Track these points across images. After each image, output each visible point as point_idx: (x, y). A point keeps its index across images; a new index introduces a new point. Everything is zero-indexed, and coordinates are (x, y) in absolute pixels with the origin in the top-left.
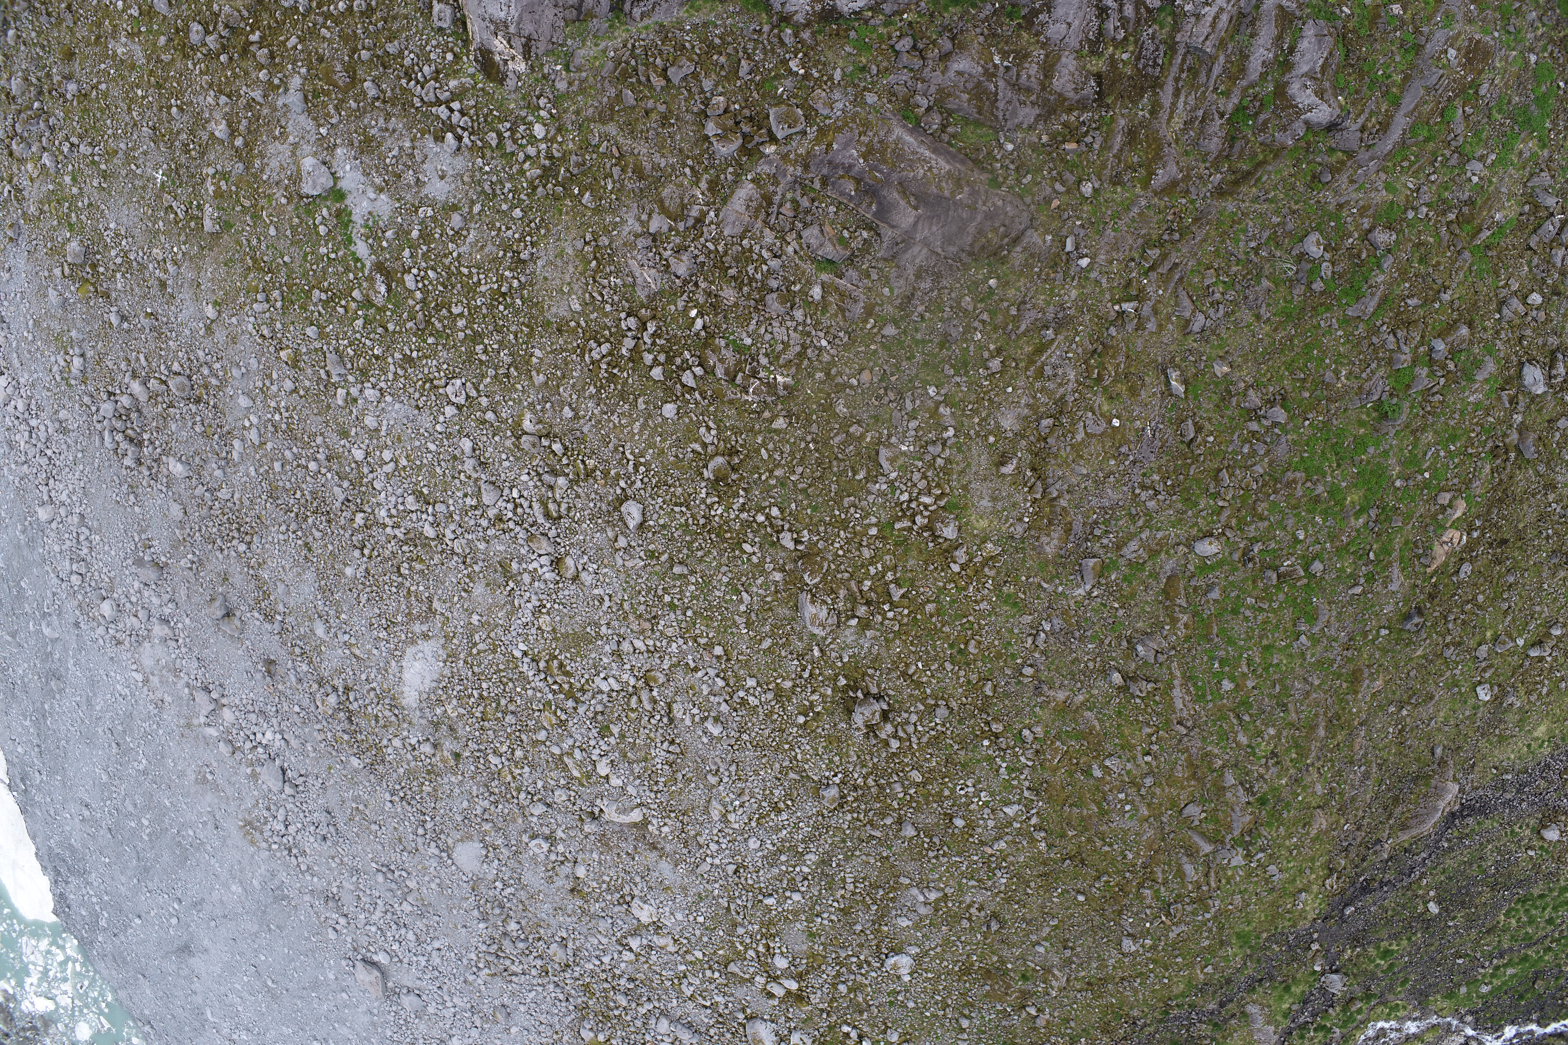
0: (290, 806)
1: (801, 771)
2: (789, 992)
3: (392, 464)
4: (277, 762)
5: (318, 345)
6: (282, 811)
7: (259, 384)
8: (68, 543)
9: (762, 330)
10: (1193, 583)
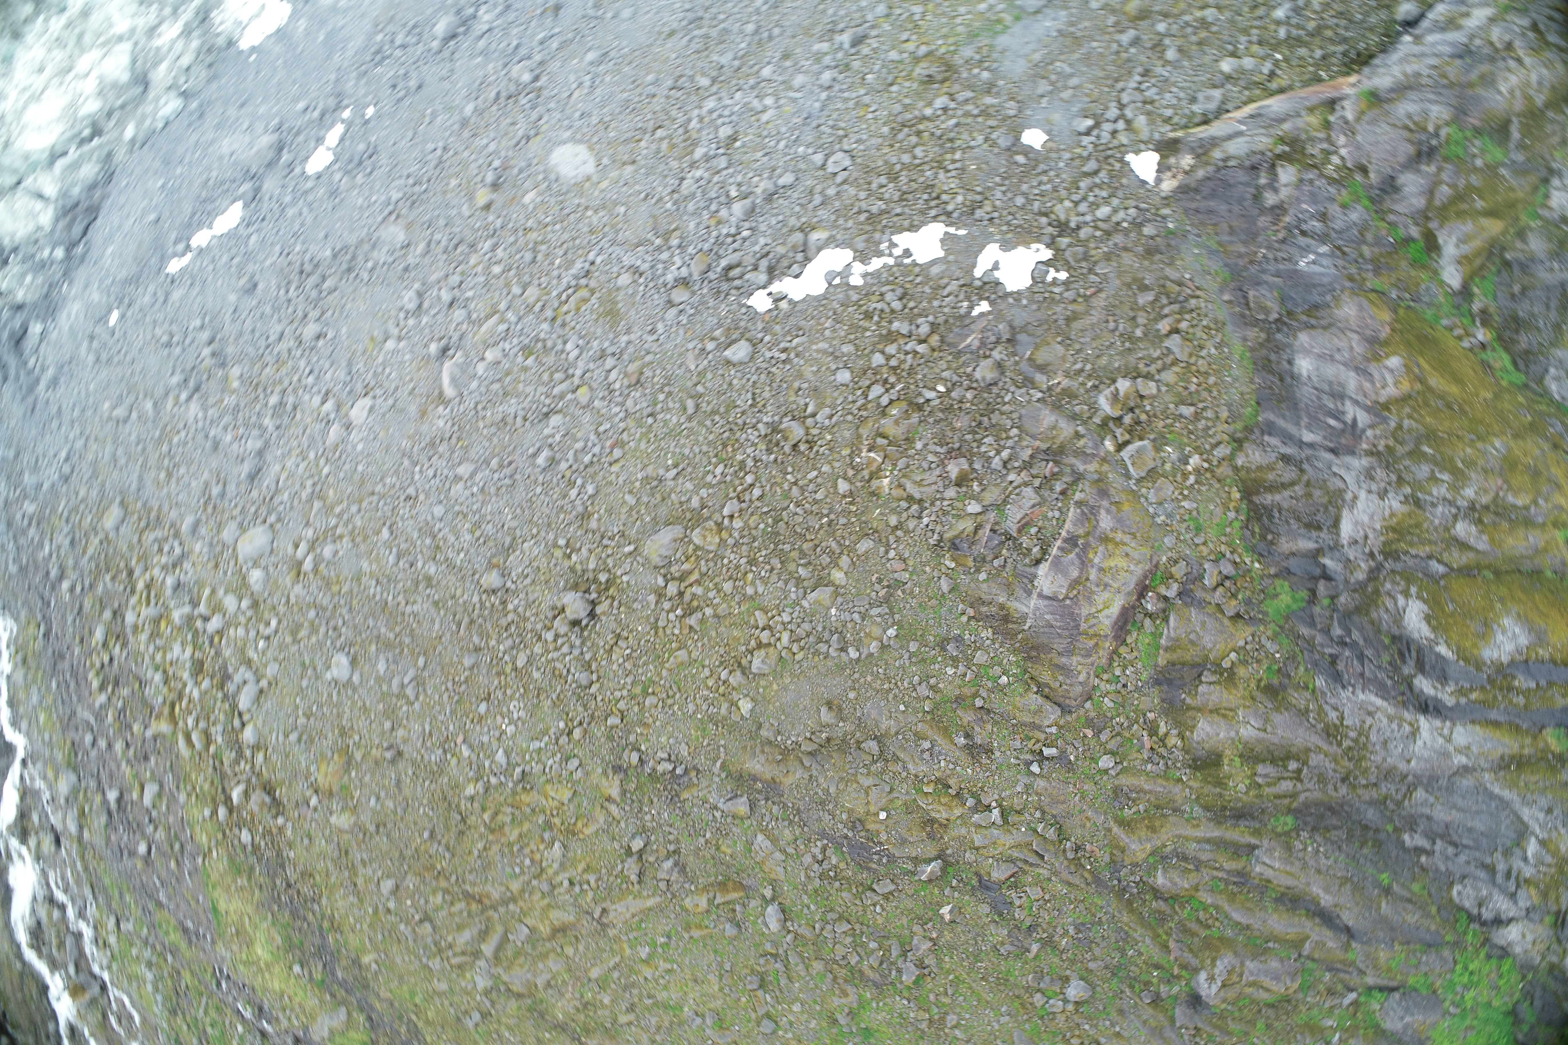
3: (760, 107)
9: (931, 458)
10: (738, 908)
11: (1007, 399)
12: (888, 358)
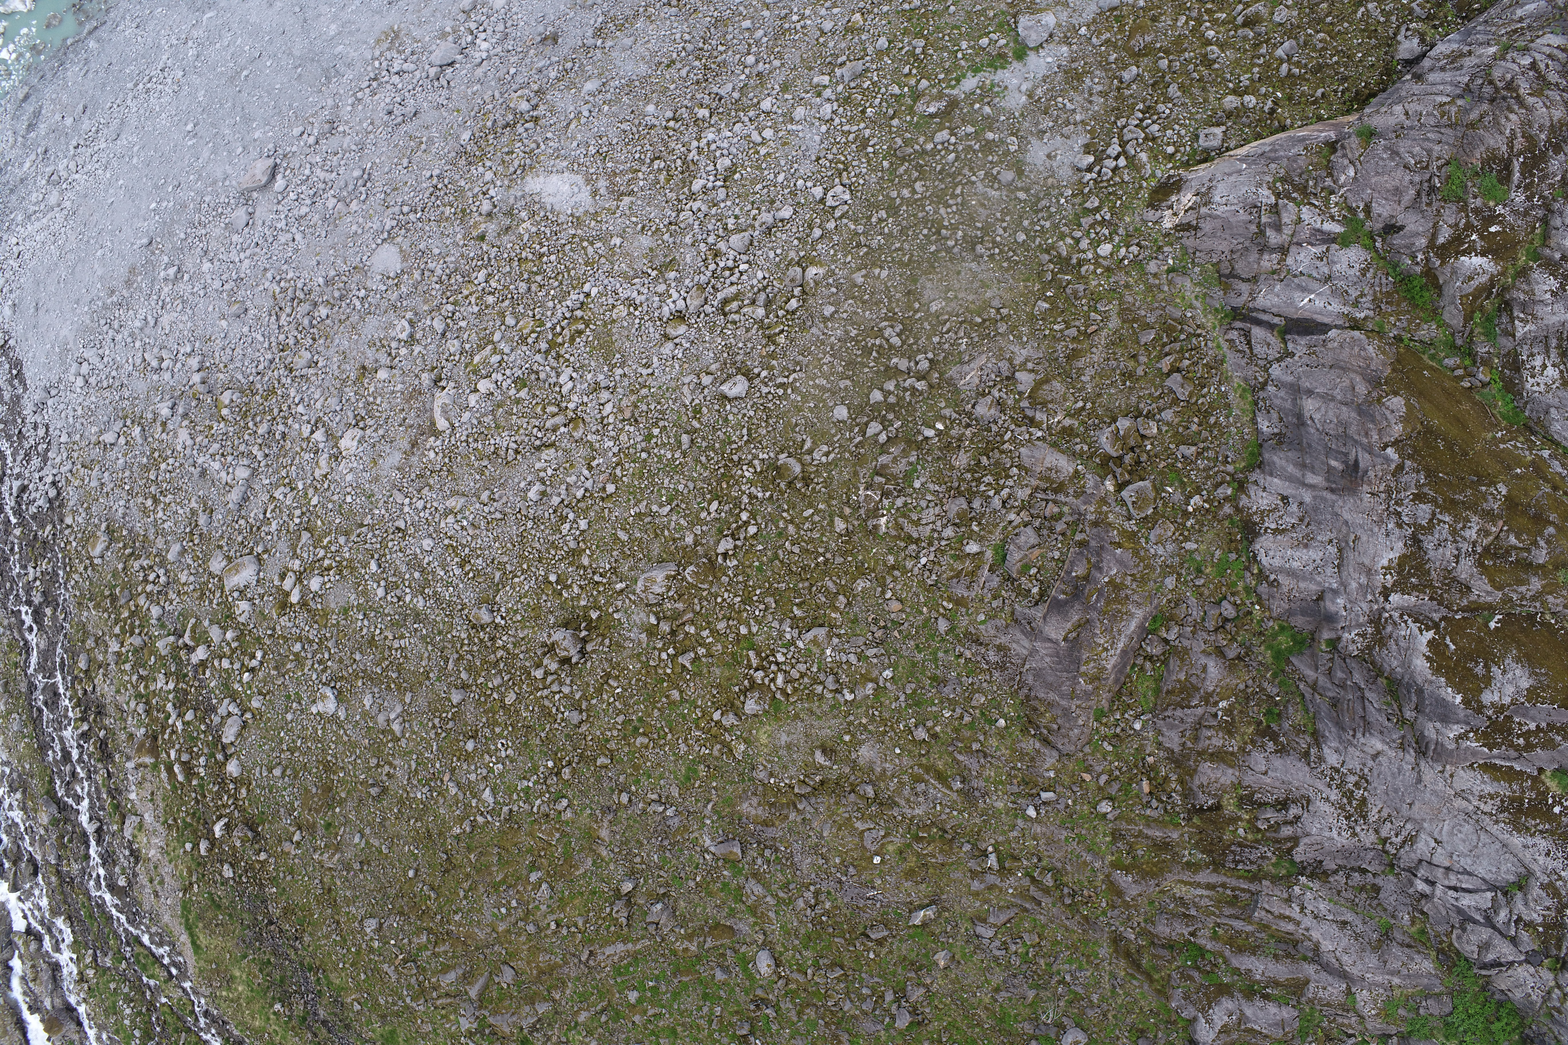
0: (417, 74)
1: (502, 583)
2: (288, 594)
3: (760, 140)
4: (459, 57)
5: (870, 50)
6: (412, 67)
9: (929, 497)
10: (728, 952)
11: (1006, 437)
12: (887, 393)
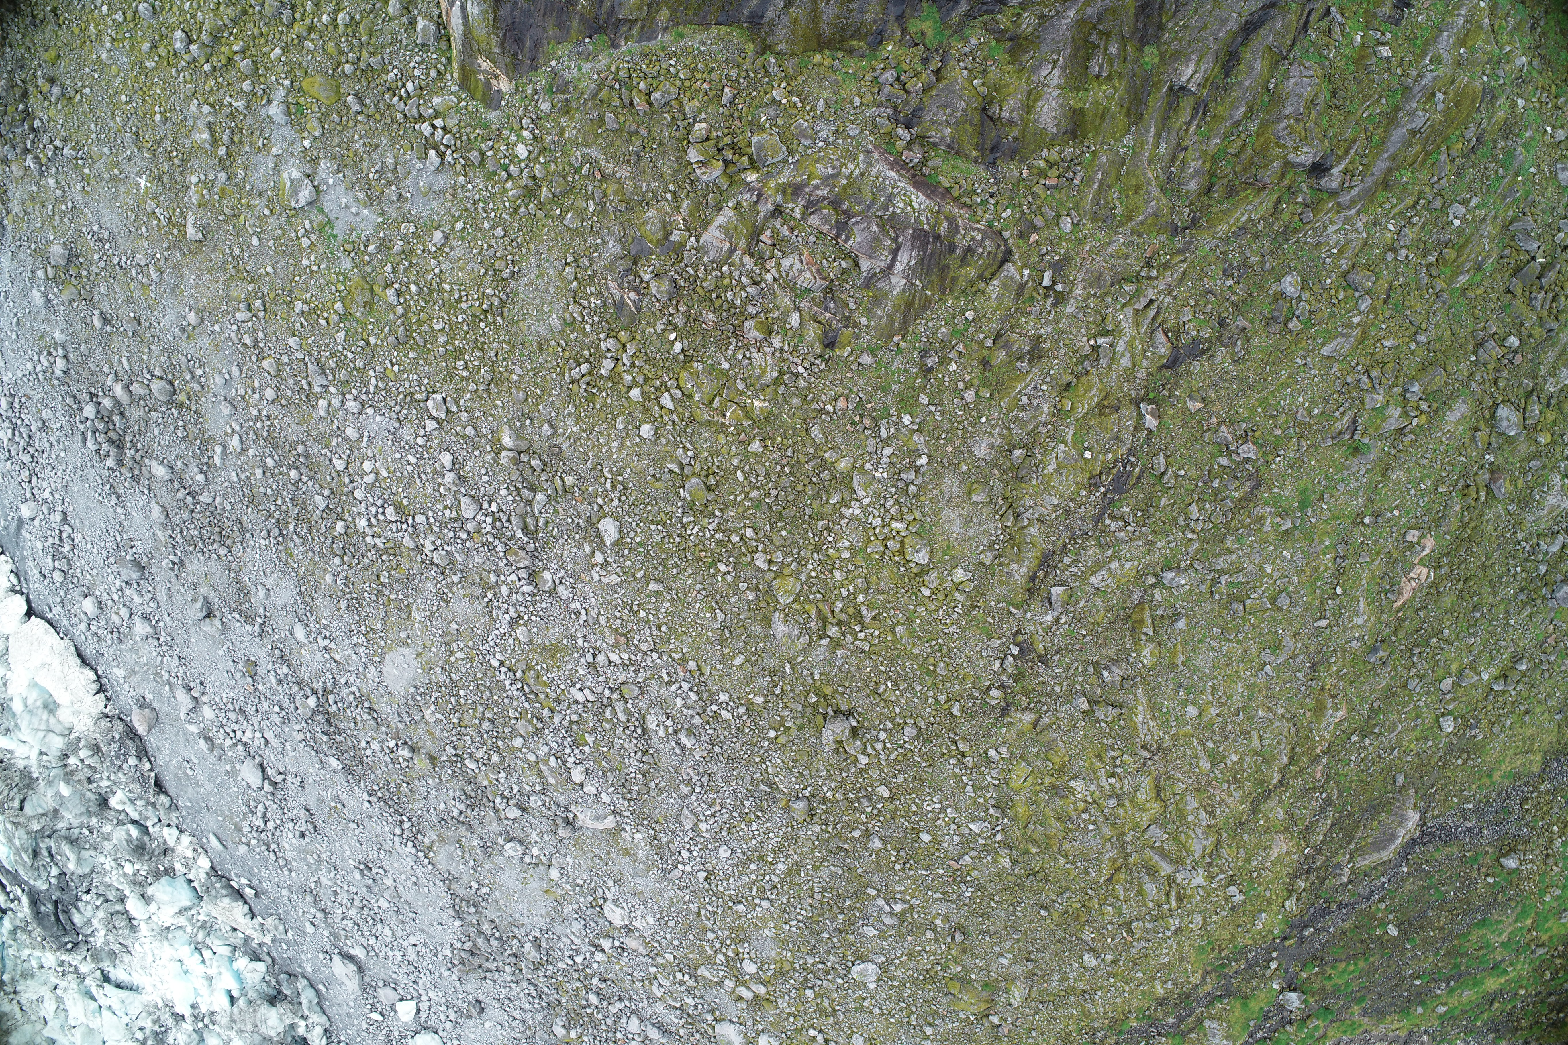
0: (268, 803)
1: (771, 785)
2: (756, 996)
3: (372, 476)
4: (257, 760)
5: (300, 356)
6: (261, 807)
7: (241, 392)
8: (51, 540)
9: (739, 356)
10: (1159, 612)
11: (692, 272)
